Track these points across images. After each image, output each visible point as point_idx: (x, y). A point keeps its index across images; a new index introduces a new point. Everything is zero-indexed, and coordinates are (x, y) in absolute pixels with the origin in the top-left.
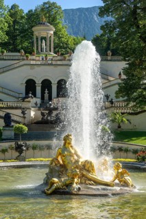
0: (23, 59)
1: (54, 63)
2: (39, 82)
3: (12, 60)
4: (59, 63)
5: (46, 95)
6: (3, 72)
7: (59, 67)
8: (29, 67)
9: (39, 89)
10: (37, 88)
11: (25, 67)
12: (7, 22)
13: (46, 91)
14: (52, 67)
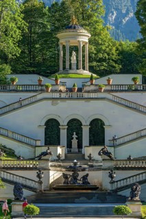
0: (42, 91)
1: (86, 95)
2: (63, 122)
3: (27, 91)
4: (92, 95)
5: (75, 142)
6: (14, 109)
7: (92, 101)
8: (50, 102)
9: (63, 133)
10: (61, 131)
11: (44, 102)
12: (19, 28)
13: (75, 136)
14: (83, 101)
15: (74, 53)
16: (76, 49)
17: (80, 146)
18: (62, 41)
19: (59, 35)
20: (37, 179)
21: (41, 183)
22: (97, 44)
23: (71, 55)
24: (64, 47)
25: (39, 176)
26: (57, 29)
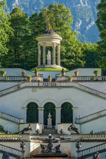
0: (25, 81)
1: (58, 84)
2: (41, 105)
3: (13, 81)
4: (63, 84)
5: (50, 120)
6: (3, 95)
7: (63, 89)
8: (31, 89)
9: (41, 114)
10: (39, 112)
11: (27, 89)
12: (7, 33)
13: (50, 116)
14: (56, 89)
15: (49, 52)
16: (51, 49)
17: (54, 123)
18: (40, 43)
19: (38, 38)
20: (21, 149)
21: (23, 152)
22: (67, 45)
23: (47, 53)
24: (42, 47)
25: (22, 147)
26: (36, 34)
